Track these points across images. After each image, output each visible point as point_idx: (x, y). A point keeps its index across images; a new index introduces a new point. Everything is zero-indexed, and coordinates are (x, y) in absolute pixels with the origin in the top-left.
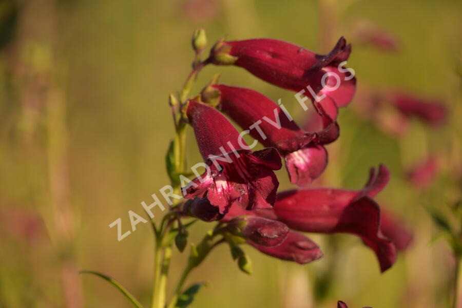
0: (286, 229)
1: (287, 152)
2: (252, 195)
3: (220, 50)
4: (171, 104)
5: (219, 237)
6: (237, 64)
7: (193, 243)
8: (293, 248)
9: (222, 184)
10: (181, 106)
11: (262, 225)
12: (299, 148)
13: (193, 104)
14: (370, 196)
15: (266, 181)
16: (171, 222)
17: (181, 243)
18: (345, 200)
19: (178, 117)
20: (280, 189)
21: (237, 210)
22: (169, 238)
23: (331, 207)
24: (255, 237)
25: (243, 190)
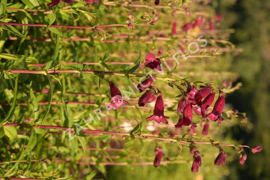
0: (185, 106)
1: (201, 107)
2: (192, 100)
3: (222, 93)
4: (211, 83)
5: (183, 92)
6: (219, 97)
7: (182, 87)
8: (180, 108)
9: (194, 93)
10: (211, 85)
11: (186, 102)
12: (201, 110)
13: (211, 88)
14: (191, 124)
15: (195, 103)
16: (187, 82)
17: (182, 84)
18: (190, 118)
19: (208, 84)
20: (193, 106)
21: (189, 96)
22: (183, 82)
23: (189, 115)
24: (183, 100)
25: (193, 98)
